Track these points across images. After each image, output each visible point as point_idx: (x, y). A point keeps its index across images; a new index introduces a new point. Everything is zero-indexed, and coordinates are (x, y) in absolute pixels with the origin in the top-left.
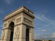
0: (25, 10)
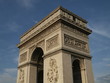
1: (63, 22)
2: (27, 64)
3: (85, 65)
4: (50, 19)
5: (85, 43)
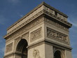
0: (49, 10)
1: (45, 16)
2: (13, 54)
5: (65, 36)
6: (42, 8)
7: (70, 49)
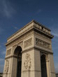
2: (11, 57)
3: (49, 58)
4: (27, 28)
6: (33, 24)
7: (52, 54)
